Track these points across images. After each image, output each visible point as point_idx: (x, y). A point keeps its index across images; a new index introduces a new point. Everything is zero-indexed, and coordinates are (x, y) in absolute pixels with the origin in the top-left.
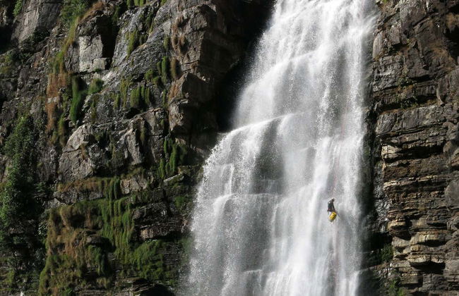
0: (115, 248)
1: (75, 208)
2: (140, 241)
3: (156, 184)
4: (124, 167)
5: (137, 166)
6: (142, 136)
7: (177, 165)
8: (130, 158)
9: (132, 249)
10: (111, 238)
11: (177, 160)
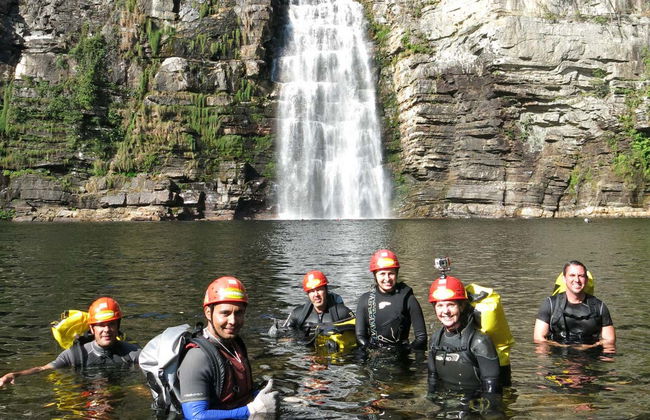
0: (201, 136)
1: (169, 108)
2: (223, 134)
3: (235, 103)
4: (212, 90)
5: (221, 91)
6: (228, 74)
7: (251, 95)
8: (218, 85)
9: (217, 138)
10: (198, 130)
11: (251, 93)
